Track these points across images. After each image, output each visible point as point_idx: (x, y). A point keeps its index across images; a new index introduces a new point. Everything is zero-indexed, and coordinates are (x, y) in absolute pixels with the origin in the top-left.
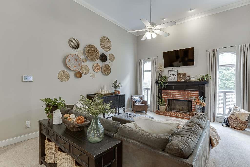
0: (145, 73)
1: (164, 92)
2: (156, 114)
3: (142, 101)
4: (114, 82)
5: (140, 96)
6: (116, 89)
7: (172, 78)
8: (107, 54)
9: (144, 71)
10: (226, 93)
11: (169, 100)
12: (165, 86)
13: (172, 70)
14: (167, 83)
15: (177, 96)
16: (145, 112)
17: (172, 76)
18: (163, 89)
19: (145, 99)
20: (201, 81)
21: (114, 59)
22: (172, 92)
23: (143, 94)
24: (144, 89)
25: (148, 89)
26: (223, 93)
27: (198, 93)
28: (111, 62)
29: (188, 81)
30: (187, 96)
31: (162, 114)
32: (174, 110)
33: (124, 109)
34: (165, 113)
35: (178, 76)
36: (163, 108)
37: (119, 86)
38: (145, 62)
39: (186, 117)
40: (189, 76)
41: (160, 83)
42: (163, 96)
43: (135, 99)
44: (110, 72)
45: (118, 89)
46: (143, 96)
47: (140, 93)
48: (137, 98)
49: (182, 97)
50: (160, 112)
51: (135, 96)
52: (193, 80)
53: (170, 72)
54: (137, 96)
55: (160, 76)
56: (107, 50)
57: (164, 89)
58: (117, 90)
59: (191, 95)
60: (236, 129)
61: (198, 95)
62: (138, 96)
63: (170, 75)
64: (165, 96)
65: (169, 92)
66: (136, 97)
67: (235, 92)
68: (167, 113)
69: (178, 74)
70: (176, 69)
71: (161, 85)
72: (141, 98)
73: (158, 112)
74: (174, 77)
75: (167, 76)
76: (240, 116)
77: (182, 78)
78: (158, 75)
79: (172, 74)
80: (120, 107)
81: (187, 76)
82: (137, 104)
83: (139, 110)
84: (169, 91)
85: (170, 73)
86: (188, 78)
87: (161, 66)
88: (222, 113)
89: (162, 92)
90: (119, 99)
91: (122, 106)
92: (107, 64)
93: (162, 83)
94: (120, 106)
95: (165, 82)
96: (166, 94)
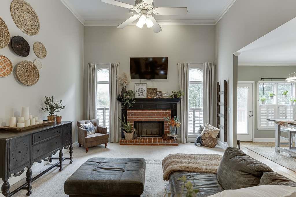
0: (99, 86)
1: (129, 113)
2: (121, 145)
3: (96, 128)
4: (47, 100)
5: (93, 120)
6: (51, 112)
7: (140, 94)
8: (30, 39)
9: (98, 81)
10: (196, 111)
11: (136, 123)
12: (131, 104)
13: (139, 83)
14: (135, 100)
15: (147, 117)
16: (103, 145)
17: (140, 91)
18: (128, 109)
19: (101, 124)
20: (174, 98)
21: (46, 53)
22: (141, 113)
23: (97, 118)
24: (97, 110)
25: (104, 110)
26: (193, 111)
27: (171, 112)
28: (38, 59)
29: (160, 97)
30: (158, 116)
31: (130, 143)
32: (142, 136)
33: (71, 149)
34: (133, 142)
35: (147, 91)
36: (129, 136)
37: (57, 107)
38: (99, 68)
39: (160, 143)
40: (161, 92)
41: (126, 101)
42: (129, 117)
43: (85, 127)
44: (38, 80)
45: (56, 114)
46: (98, 120)
47: (92, 116)
48: (89, 125)
49: (153, 118)
50: (126, 142)
51: (84, 122)
52: (166, 97)
53: (137, 86)
54: (87, 121)
55: (124, 90)
56: (29, 33)
57: (131, 108)
58: (53, 115)
59: (163, 115)
60: (209, 148)
61: (171, 114)
62: (89, 121)
63: (138, 90)
64: (131, 117)
65: (137, 113)
66: (86, 123)
67: (203, 109)
68: (136, 142)
69: (148, 89)
70: (144, 83)
71: (127, 104)
72: (95, 124)
73: (123, 142)
74: (143, 93)
75: (133, 91)
76: (212, 134)
77: (152, 94)
78: (121, 89)
79: (140, 89)
80: (64, 148)
81: (158, 92)
82: (90, 136)
83: (95, 144)
84: (137, 111)
85: (137, 88)
86: (160, 95)
87: (125, 76)
88: (192, 132)
89: (127, 113)
90: (61, 132)
91: (66, 146)
92: (29, 62)
93: (128, 101)
94: (64, 146)
95: (132, 99)
96: (132, 115)
